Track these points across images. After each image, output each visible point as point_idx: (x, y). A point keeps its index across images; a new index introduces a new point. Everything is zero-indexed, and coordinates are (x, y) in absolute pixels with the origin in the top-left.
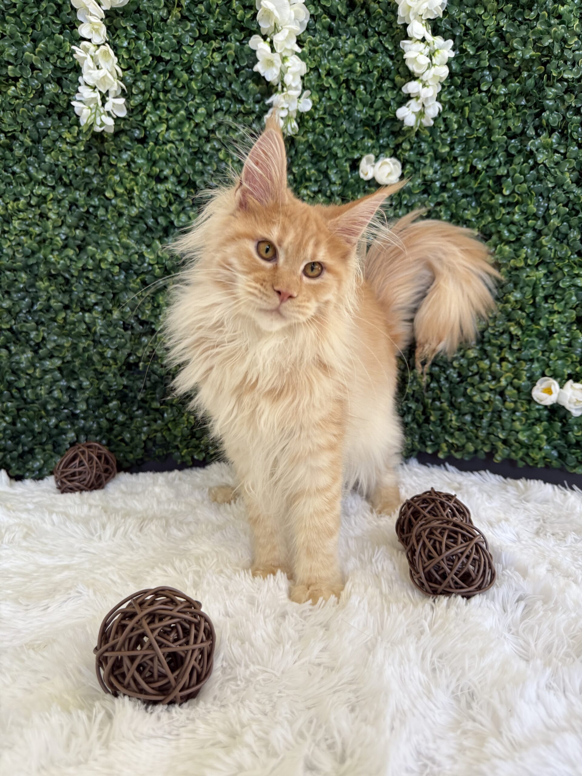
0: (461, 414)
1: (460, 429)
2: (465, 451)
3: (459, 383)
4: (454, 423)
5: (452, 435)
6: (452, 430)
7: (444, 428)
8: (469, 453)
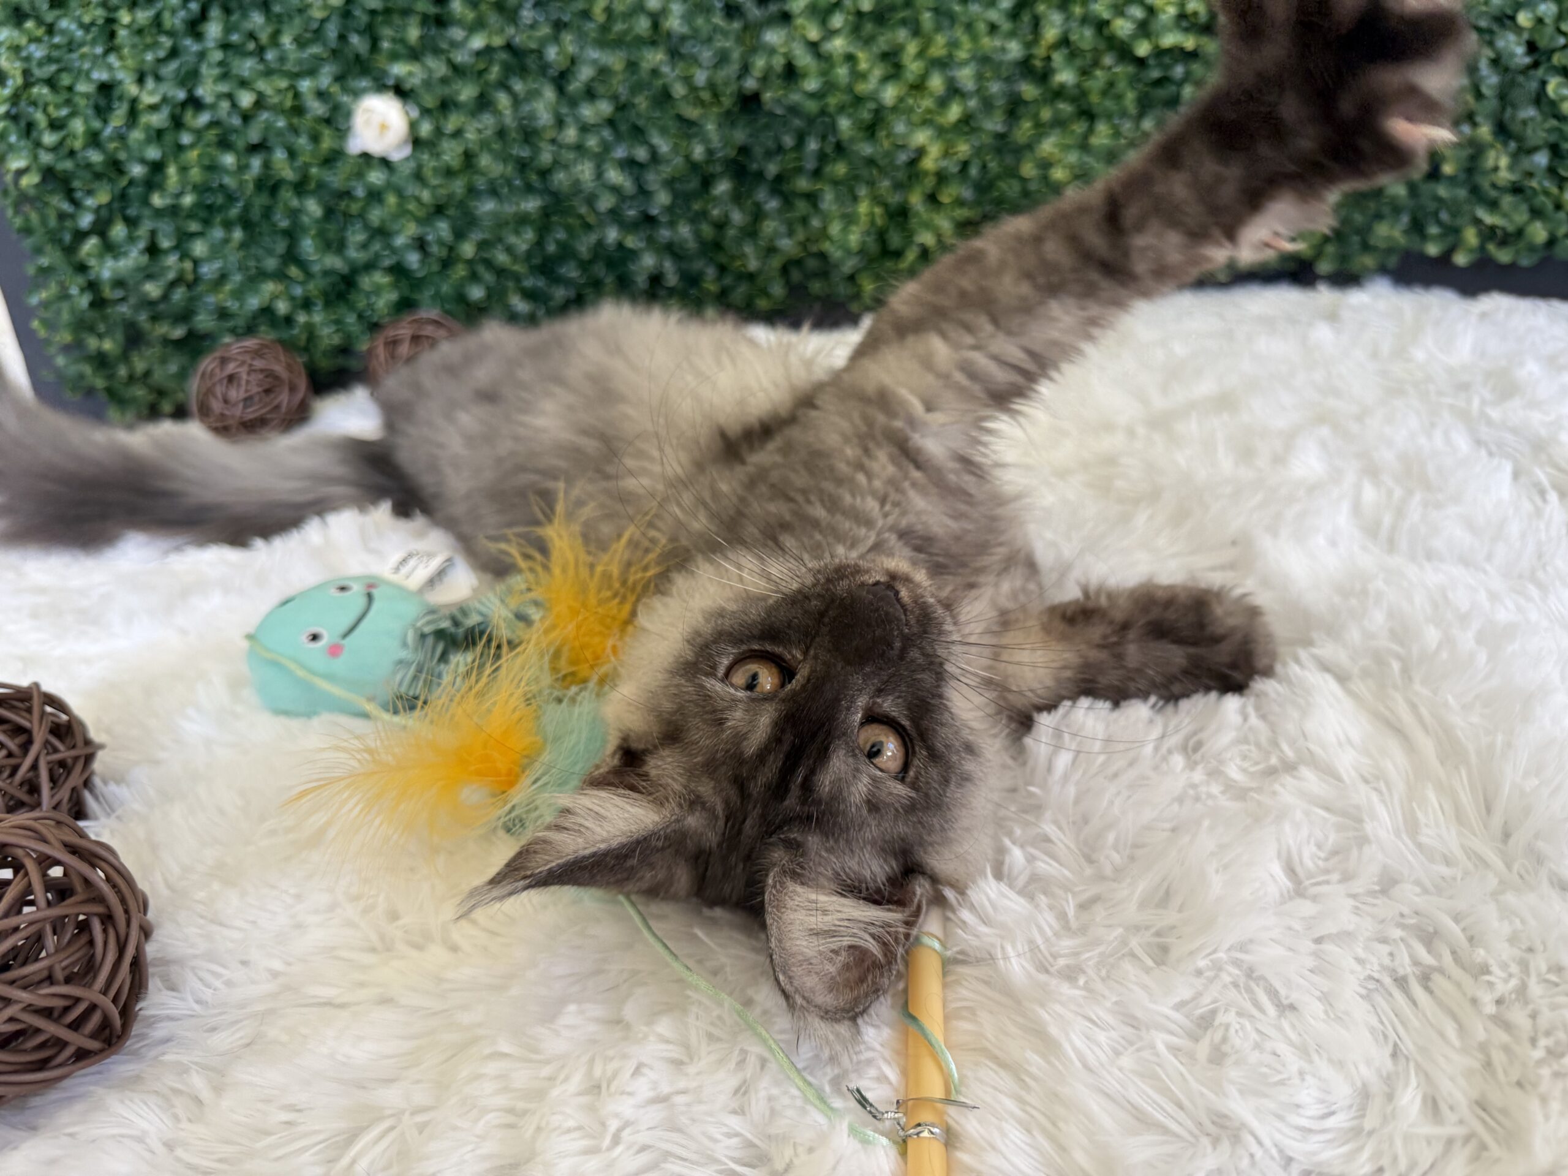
0: (1524, 150)
1: (1517, 189)
2: (1521, 245)
3: (1526, 70)
4: (1505, 176)
5: (1493, 205)
6: (1493, 193)
7: (1475, 191)
8: (1532, 248)
